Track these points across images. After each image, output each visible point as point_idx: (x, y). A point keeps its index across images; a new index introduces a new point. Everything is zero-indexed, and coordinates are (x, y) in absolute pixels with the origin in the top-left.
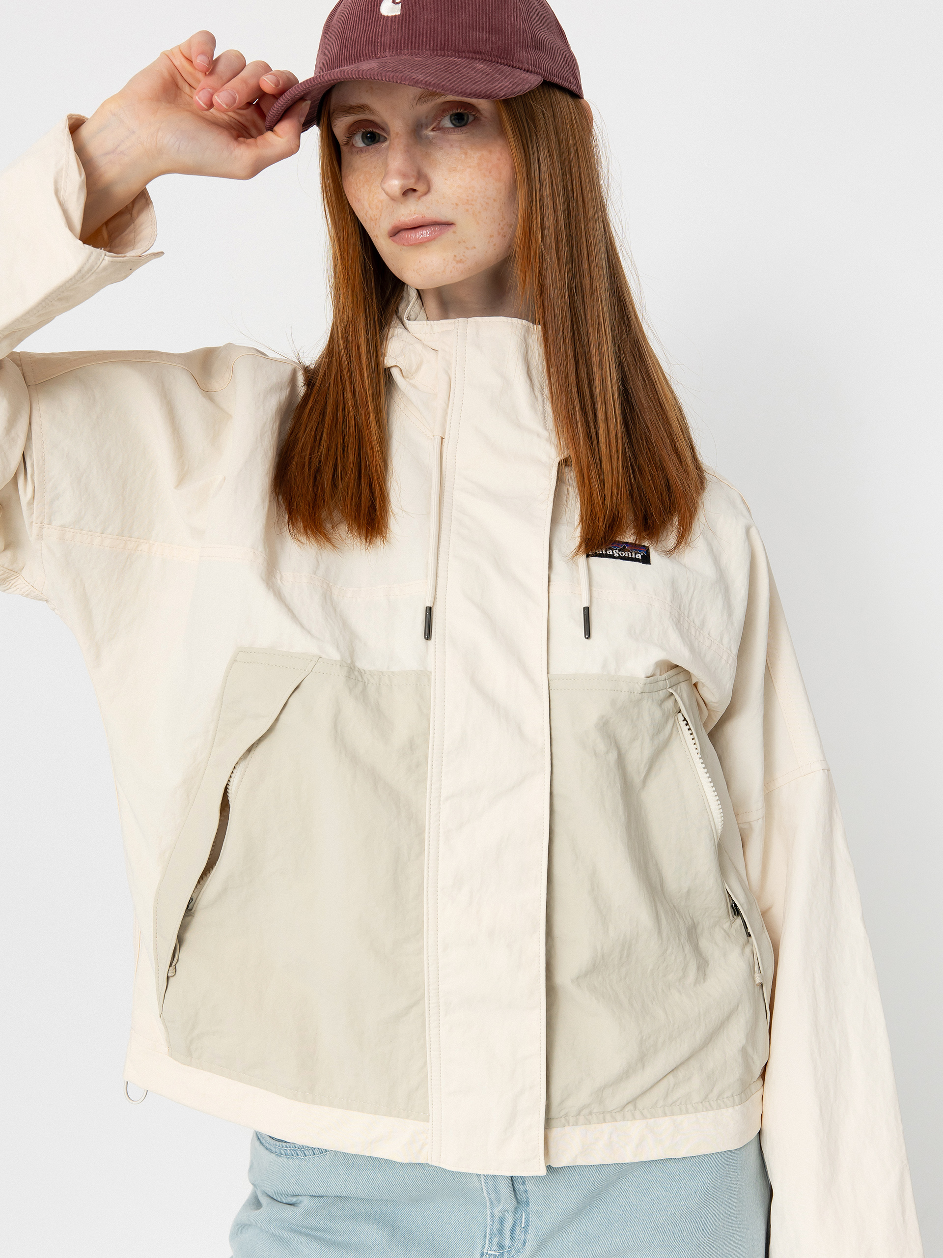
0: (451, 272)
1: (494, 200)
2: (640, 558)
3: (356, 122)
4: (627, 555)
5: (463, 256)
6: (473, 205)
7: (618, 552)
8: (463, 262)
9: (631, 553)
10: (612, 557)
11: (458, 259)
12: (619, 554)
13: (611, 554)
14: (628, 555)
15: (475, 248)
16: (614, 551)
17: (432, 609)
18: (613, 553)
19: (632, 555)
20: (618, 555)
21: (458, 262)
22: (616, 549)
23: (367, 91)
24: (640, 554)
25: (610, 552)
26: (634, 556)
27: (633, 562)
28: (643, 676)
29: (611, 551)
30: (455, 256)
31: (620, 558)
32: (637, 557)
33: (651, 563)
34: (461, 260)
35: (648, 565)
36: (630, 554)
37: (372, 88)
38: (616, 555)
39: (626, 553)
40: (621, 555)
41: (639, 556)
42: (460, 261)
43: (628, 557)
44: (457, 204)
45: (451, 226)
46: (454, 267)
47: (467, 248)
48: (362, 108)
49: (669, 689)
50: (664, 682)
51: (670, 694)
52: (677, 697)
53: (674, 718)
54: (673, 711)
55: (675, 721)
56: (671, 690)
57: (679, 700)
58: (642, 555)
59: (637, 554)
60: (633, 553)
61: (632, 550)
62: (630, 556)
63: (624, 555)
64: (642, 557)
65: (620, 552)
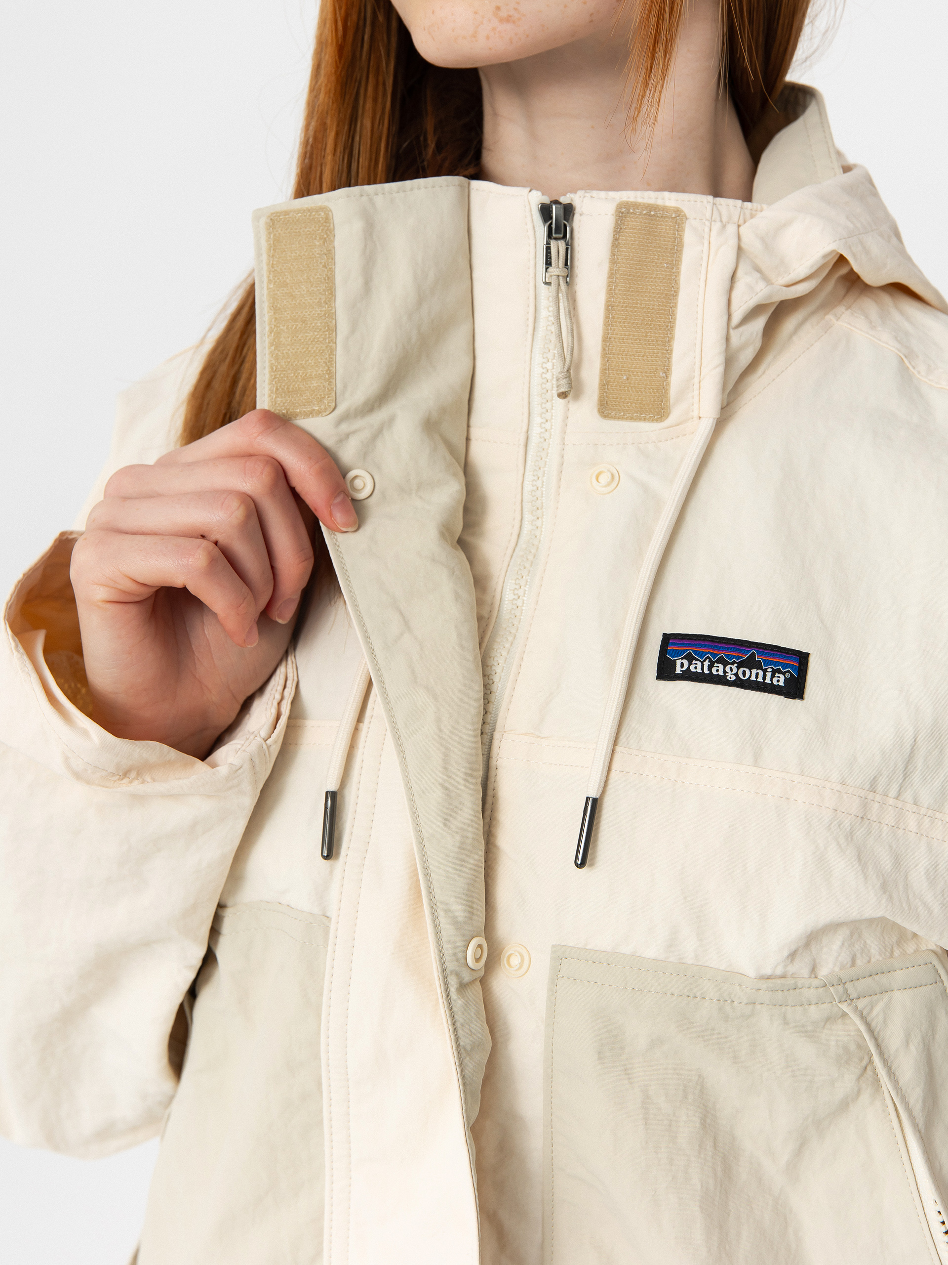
2: (781, 683)
4: (753, 678)
5: (516, 9)
7: (735, 671)
8: (514, 22)
9: (765, 671)
10: (721, 680)
11: (503, 14)
12: (736, 674)
13: (721, 673)
14: (757, 676)
16: (728, 669)
17: (338, 797)
18: (725, 672)
19: (764, 677)
20: (734, 678)
21: (502, 20)
22: (733, 663)
24: (784, 674)
25: (719, 670)
26: (768, 681)
27: (766, 694)
28: (752, 973)
29: (721, 667)
30: (498, 8)
31: (740, 683)
32: (775, 683)
33: (806, 696)
34: (510, 16)
35: (797, 701)
36: (761, 673)
38: (731, 677)
39: (754, 671)
40: (741, 677)
41: (780, 680)
42: (508, 19)
43: (756, 682)
46: (494, 29)
49: (839, 1004)
50: (821, 990)
51: (845, 1015)
52: (863, 1028)
53: (864, 1063)
54: (859, 1046)
55: (866, 1068)
56: (844, 1007)
57: (866, 1036)
58: (788, 675)
59: (777, 675)
60: (768, 670)
61: (767, 663)
62: (760, 679)
63: (747, 677)
64: (786, 680)
65: (741, 670)
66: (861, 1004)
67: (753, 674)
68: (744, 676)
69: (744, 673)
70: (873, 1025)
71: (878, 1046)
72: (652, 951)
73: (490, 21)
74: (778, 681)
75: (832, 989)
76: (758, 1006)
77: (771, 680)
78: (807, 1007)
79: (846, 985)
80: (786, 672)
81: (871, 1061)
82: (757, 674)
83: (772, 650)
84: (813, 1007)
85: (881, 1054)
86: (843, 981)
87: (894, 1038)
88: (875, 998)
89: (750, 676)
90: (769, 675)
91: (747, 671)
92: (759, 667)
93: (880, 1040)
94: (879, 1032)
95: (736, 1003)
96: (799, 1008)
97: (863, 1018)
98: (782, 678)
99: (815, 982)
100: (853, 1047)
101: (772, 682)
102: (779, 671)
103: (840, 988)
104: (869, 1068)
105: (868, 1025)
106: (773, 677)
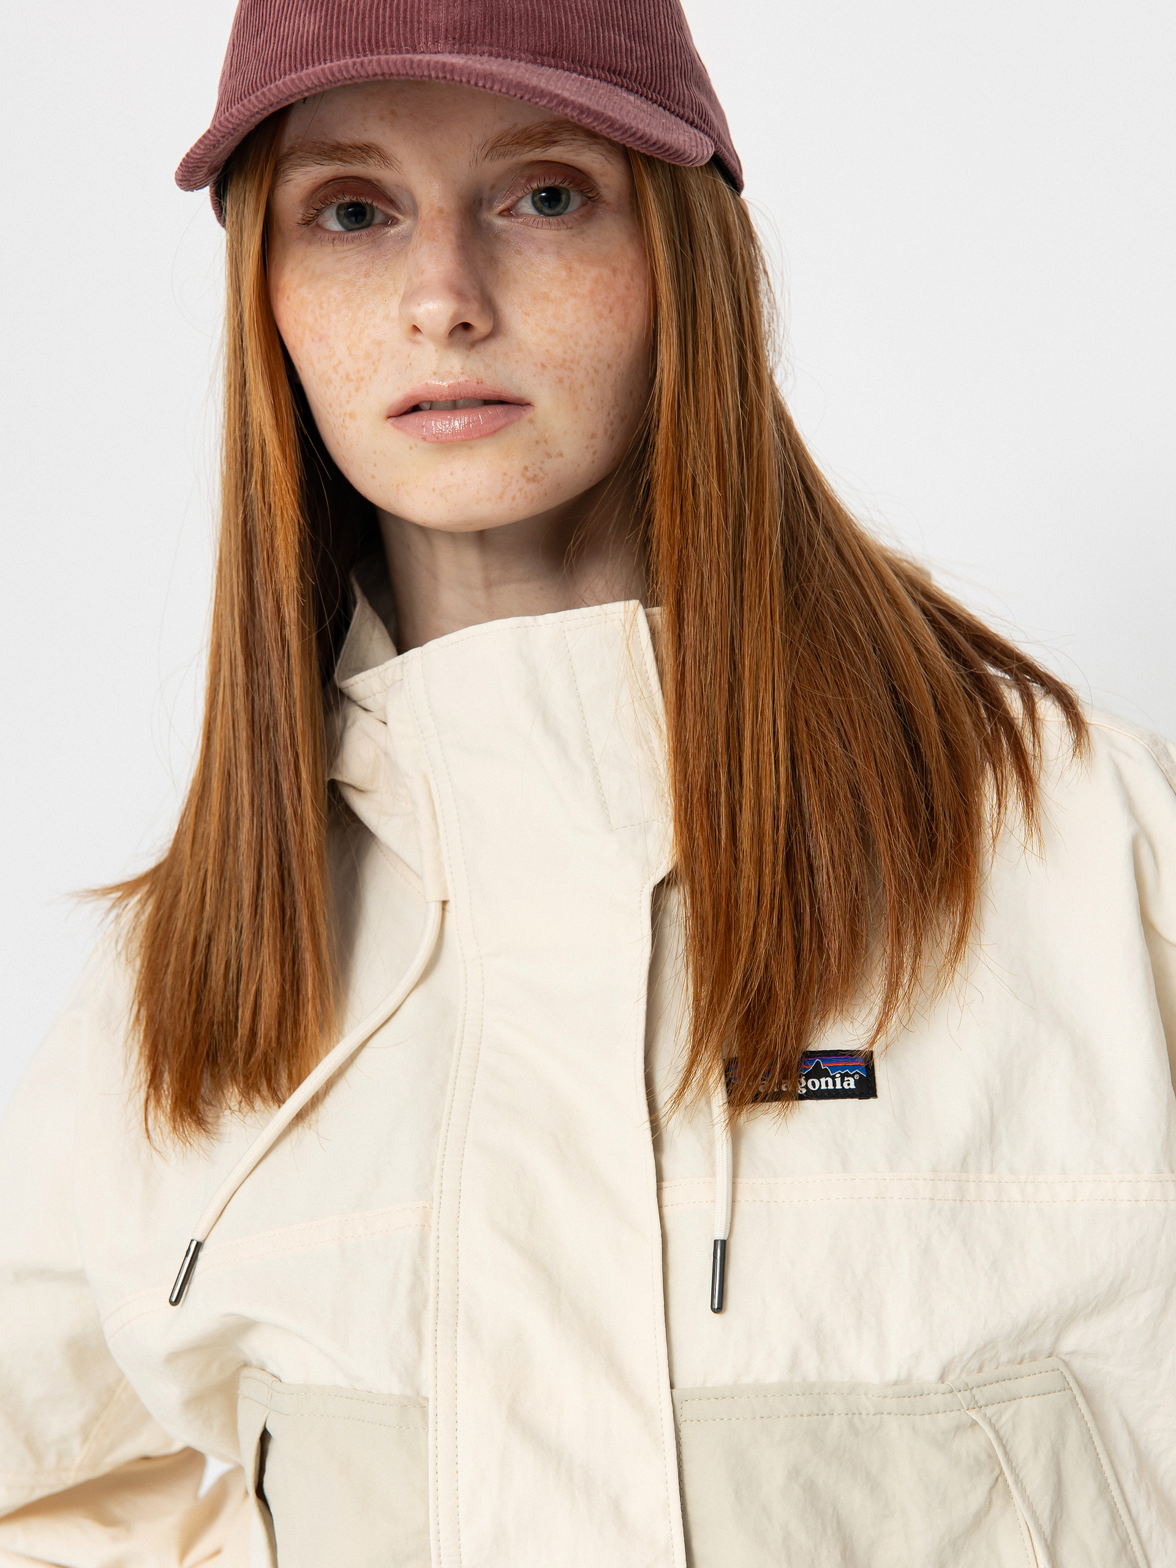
0: (514, 498)
1: (609, 366)
2: (852, 1086)
3: (335, 180)
4: (824, 1087)
5: (540, 469)
6: (572, 371)
7: (804, 1083)
8: (538, 482)
9: (834, 1078)
11: (530, 474)
12: (806, 1087)
14: (827, 1085)
15: (561, 455)
19: (834, 1084)
20: (804, 1091)
21: (528, 481)
23: (382, 119)
24: (853, 1076)
26: (838, 1087)
27: (840, 1100)
30: (526, 468)
31: (811, 1095)
32: (846, 1087)
33: (878, 1094)
34: (535, 476)
35: (871, 1100)
36: (830, 1080)
37: (393, 112)
38: (802, 1090)
39: (823, 1080)
40: (812, 1088)
41: (851, 1083)
42: (533, 480)
43: (827, 1090)
44: (543, 366)
45: (525, 407)
46: (521, 489)
47: (549, 455)
48: (367, 151)
49: (967, 1412)
50: (948, 1396)
51: (974, 1423)
52: (991, 1435)
53: (996, 1474)
54: (990, 1456)
55: (997, 1479)
56: (973, 1414)
57: (995, 1444)
58: (857, 1077)
59: (846, 1079)
60: (837, 1076)
61: (834, 1069)
62: (831, 1087)
63: (817, 1087)
64: (856, 1082)
65: (810, 1081)
66: (990, 1411)
67: (824, 1083)
68: (814, 1087)
69: (814, 1084)
70: (1002, 1432)
71: (1006, 1453)
72: (774, 1376)
73: (518, 481)
74: (849, 1084)
75: (959, 1395)
76: (886, 1416)
77: (842, 1085)
78: (935, 1415)
79: (973, 1391)
80: (855, 1074)
81: (1001, 1472)
82: (827, 1082)
83: (836, 1055)
84: (941, 1415)
85: (1009, 1461)
86: (970, 1387)
87: (1022, 1447)
88: (1003, 1405)
89: (820, 1086)
90: (838, 1081)
91: (816, 1082)
92: (827, 1075)
93: (1008, 1448)
94: (1007, 1440)
95: (864, 1416)
96: (927, 1417)
97: (992, 1425)
98: (852, 1081)
99: (942, 1387)
100: (983, 1457)
101: (843, 1087)
102: (847, 1075)
103: (968, 1393)
104: (1000, 1479)
105: (996, 1432)
106: (842, 1081)
